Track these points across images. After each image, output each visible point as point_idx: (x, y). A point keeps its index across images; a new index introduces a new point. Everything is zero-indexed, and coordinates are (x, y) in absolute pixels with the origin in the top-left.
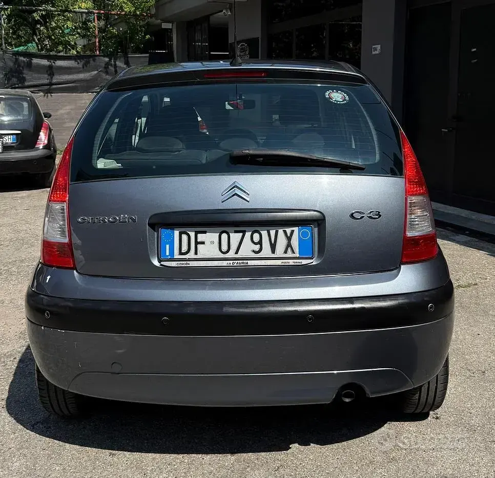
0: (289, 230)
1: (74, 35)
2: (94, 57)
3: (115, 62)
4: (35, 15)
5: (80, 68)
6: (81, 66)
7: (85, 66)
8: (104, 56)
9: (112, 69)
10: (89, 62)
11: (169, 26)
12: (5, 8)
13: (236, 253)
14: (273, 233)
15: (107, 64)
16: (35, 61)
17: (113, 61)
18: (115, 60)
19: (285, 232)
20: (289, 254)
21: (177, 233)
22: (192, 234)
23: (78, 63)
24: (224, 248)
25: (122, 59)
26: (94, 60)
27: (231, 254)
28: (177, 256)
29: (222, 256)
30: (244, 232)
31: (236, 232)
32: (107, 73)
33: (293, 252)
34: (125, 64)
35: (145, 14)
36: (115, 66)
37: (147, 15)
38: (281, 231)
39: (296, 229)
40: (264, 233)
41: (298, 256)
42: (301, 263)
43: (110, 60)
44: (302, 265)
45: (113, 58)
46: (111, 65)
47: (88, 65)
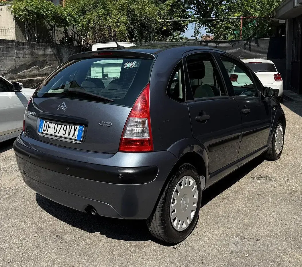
0: (76, 127)
1: (231, 30)
2: (238, 41)
3: (250, 43)
4: (214, 22)
5: (231, 47)
6: (231, 46)
7: (233, 46)
8: (244, 40)
9: (248, 46)
10: (235, 44)
11: (283, 22)
12: (197, 20)
13: (58, 134)
14: (70, 126)
15: (246, 44)
16: (209, 44)
17: (249, 42)
18: (250, 41)
19: (74, 127)
20: (74, 138)
21: (44, 121)
22: (48, 123)
23: (230, 44)
24: (55, 131)
25: (254, 41)
26: (239, 43)
27: (56, 134)
28: (43, 132)
29: (54, 134)
30: (62, 125)
31: (60, 124)
32: (245, 49)
33: (75, 137)
34: (256, 44)
35: (269, 17)
36: (250, 45)
37: (270, 17)
38: (73, 126)
39: (78, 126)
40: (68, 126)
41: (76, 139)
42: (76, 142)
43: (247, 42)
44: (77, 144)
45: (249, 41)
46: (248, 44)
47: (235, 45)
